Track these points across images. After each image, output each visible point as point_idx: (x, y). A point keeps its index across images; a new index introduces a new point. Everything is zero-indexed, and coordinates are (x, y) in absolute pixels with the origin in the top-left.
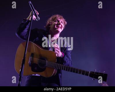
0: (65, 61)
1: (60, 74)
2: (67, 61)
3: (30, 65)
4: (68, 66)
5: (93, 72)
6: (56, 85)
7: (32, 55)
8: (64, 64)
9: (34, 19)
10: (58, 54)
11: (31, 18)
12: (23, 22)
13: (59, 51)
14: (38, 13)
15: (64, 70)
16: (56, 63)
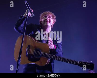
0: (57, 52)
1: (53, 63)
2: (58, 52)
3: (27, 56)
4: (60, 56)
5: (82, 62)
6: (49, 72)
7: (29, 47)
8: (56, 54)
9: (30, 15)
10: (51, 47)
11: (27, 14)
12: (20, 18)
13: (52, 43)
14: (33, 11)
15: (56, 60)
16: (49, 54)
